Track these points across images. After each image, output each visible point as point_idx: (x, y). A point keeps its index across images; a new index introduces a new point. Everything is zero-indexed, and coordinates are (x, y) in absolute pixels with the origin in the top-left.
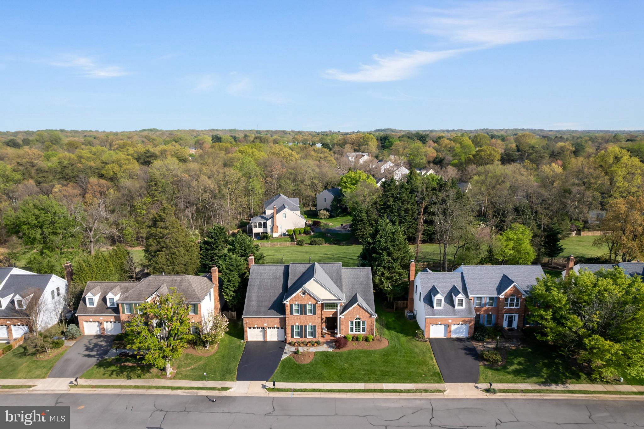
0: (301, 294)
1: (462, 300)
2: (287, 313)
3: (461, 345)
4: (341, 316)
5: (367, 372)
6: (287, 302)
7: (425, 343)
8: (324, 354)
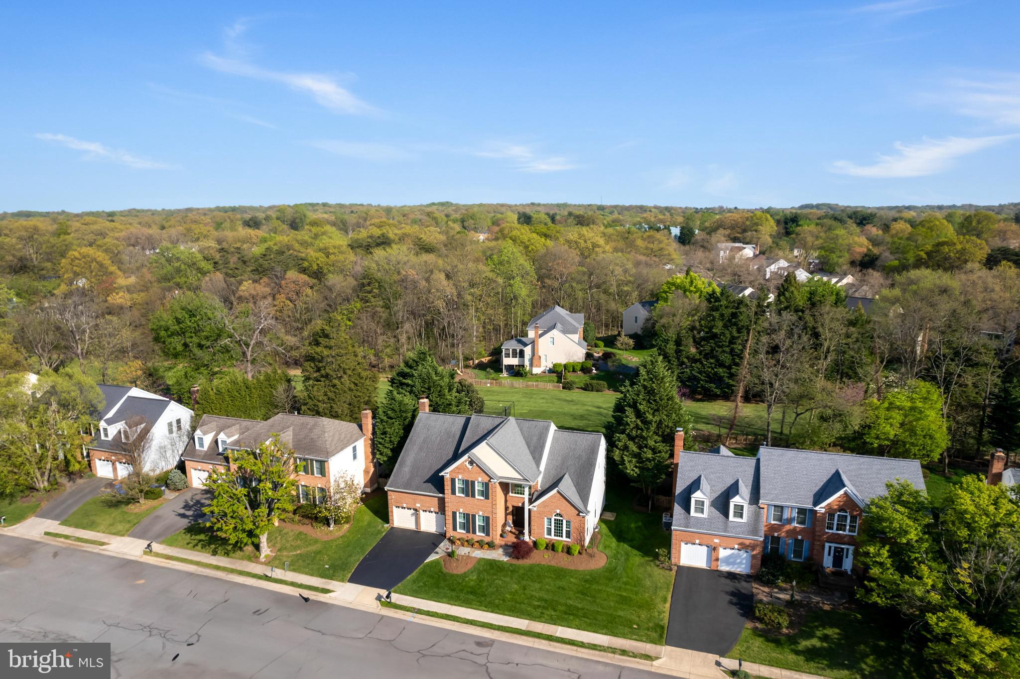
0: (467, 463)
1: (742, 506)
2: (446, 492)
3: (730, 585)
4: (531, 507)
5: (543, 604)
6: (447, 473)
7: (667, 571)
8: (492, 564)
